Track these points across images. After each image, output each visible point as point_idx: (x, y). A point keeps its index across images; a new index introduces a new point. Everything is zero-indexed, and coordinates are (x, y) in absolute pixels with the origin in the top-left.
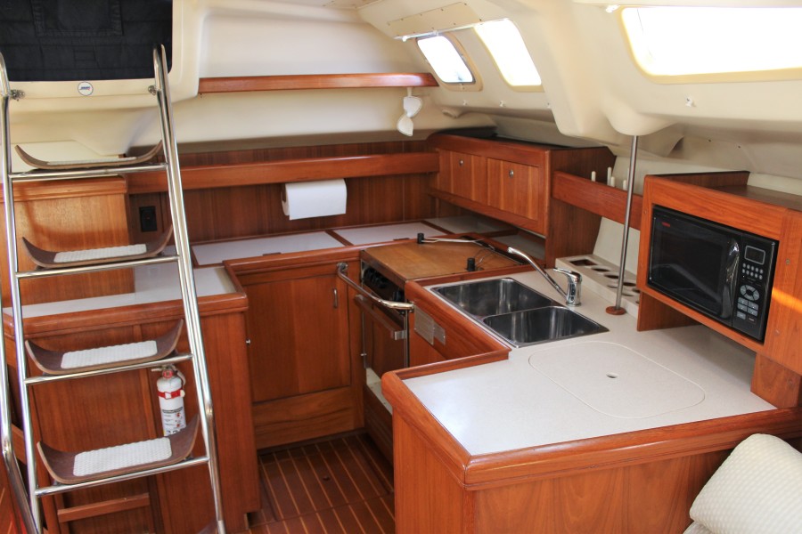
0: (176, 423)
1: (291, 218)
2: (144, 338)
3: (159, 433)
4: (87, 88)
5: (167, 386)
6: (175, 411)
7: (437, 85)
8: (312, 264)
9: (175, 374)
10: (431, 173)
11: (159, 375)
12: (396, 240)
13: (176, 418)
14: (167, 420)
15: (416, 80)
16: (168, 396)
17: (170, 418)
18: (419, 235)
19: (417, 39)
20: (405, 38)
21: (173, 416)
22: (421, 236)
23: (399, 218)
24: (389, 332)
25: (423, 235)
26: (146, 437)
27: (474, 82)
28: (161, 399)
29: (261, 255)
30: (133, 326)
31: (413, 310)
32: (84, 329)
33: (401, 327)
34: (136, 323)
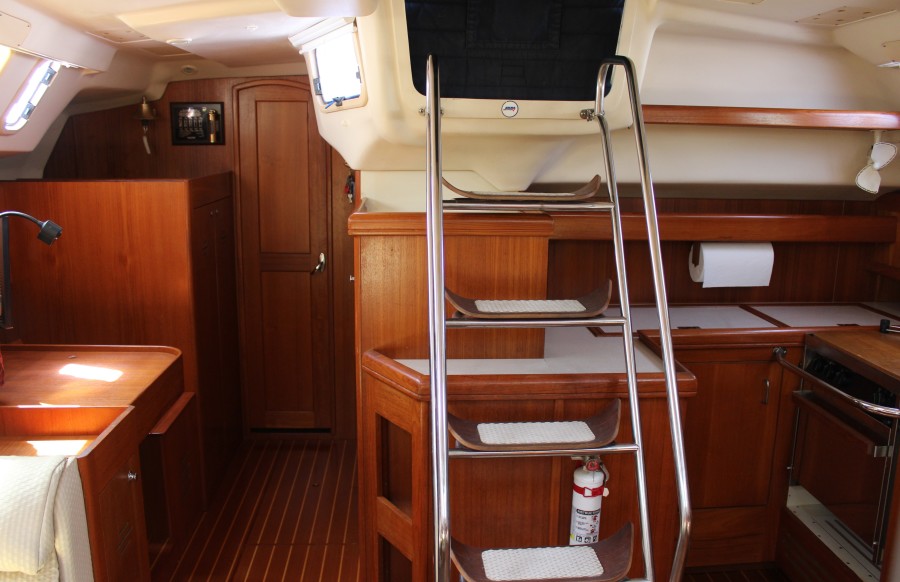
0: (591, 528)
1: (704, 286)
2: (567, 416)
4: (513, 108)
5: (588, 480)
6: (592, 513)
8: (744, 345)
9: (598, 466)
11: (579, 465)
12: (841, 326)
13: (591, 522)
14: (579, 523)
16: (588, 493)
17: (584, 521)
18: (882, 321)
21: (588, 518)
22: (885, 324)
24: (866, 446)
25: (887, 322)
28: (576, 496)
30: (554, 400)
32: (501, 397)
33: (881, 442)
34: (562, 396)
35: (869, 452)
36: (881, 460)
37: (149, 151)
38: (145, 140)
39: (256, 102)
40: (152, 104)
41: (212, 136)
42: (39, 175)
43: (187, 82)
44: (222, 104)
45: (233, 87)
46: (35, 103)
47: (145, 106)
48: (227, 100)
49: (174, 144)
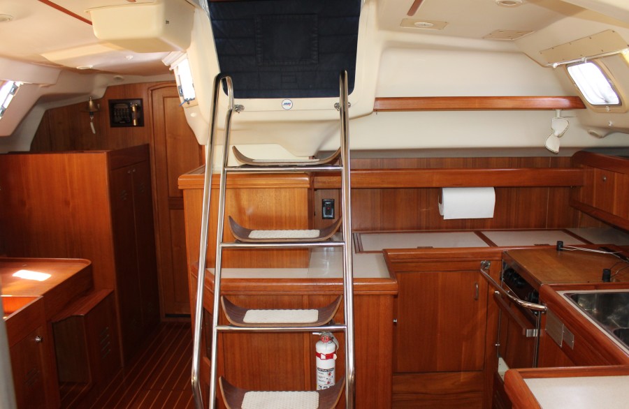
0: (327, 381)
1: (445, 218)
2: (310, 307)
3: (312, 386)
4: (289, 104)
5: (324, 348)
6: (327, 371)
7: (585, 107)
8: (459, 259)
9: (331, 339)
10: (574, 187)
11: (319, 339)
12: (536, 245)
13: (327, 376)
14: (320, 377)
15: (566, 102)
16: (323, 357)
17: (322, 375)
18: (558, 242)
19: (567, 65)
20: (555, 65)
21: (326, 374)
22: (560, 243)
23: (541, 226)
24: (522, 329)
25: (562, 242)
26: (303, 388)
27: (621, 103)
28: (318, 359)
29: (416, 247)
30: (302, 295)
31: (545, 312)
32: (265, 293)
33: (533, 326)
34: (305, 293)
35: (524, 333)
36: (532, 338)
37: (94, 132)
38: (92, 124)
39: (164, 98)
40: (96, 101)
41: (135, 121)
42: (27, 148)
43: (120, 86)
44: (141, 100)
45: (149, 88)
46: (6, 106)
47: (91, 103)
48: (144, 97)
49: (112, 126)
